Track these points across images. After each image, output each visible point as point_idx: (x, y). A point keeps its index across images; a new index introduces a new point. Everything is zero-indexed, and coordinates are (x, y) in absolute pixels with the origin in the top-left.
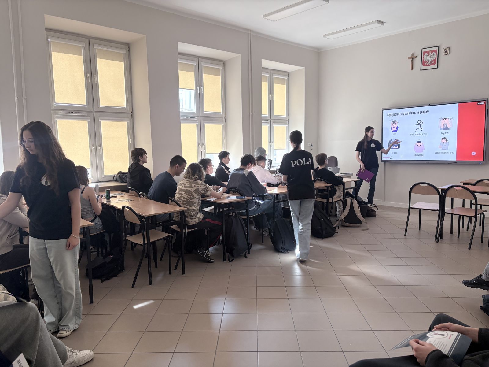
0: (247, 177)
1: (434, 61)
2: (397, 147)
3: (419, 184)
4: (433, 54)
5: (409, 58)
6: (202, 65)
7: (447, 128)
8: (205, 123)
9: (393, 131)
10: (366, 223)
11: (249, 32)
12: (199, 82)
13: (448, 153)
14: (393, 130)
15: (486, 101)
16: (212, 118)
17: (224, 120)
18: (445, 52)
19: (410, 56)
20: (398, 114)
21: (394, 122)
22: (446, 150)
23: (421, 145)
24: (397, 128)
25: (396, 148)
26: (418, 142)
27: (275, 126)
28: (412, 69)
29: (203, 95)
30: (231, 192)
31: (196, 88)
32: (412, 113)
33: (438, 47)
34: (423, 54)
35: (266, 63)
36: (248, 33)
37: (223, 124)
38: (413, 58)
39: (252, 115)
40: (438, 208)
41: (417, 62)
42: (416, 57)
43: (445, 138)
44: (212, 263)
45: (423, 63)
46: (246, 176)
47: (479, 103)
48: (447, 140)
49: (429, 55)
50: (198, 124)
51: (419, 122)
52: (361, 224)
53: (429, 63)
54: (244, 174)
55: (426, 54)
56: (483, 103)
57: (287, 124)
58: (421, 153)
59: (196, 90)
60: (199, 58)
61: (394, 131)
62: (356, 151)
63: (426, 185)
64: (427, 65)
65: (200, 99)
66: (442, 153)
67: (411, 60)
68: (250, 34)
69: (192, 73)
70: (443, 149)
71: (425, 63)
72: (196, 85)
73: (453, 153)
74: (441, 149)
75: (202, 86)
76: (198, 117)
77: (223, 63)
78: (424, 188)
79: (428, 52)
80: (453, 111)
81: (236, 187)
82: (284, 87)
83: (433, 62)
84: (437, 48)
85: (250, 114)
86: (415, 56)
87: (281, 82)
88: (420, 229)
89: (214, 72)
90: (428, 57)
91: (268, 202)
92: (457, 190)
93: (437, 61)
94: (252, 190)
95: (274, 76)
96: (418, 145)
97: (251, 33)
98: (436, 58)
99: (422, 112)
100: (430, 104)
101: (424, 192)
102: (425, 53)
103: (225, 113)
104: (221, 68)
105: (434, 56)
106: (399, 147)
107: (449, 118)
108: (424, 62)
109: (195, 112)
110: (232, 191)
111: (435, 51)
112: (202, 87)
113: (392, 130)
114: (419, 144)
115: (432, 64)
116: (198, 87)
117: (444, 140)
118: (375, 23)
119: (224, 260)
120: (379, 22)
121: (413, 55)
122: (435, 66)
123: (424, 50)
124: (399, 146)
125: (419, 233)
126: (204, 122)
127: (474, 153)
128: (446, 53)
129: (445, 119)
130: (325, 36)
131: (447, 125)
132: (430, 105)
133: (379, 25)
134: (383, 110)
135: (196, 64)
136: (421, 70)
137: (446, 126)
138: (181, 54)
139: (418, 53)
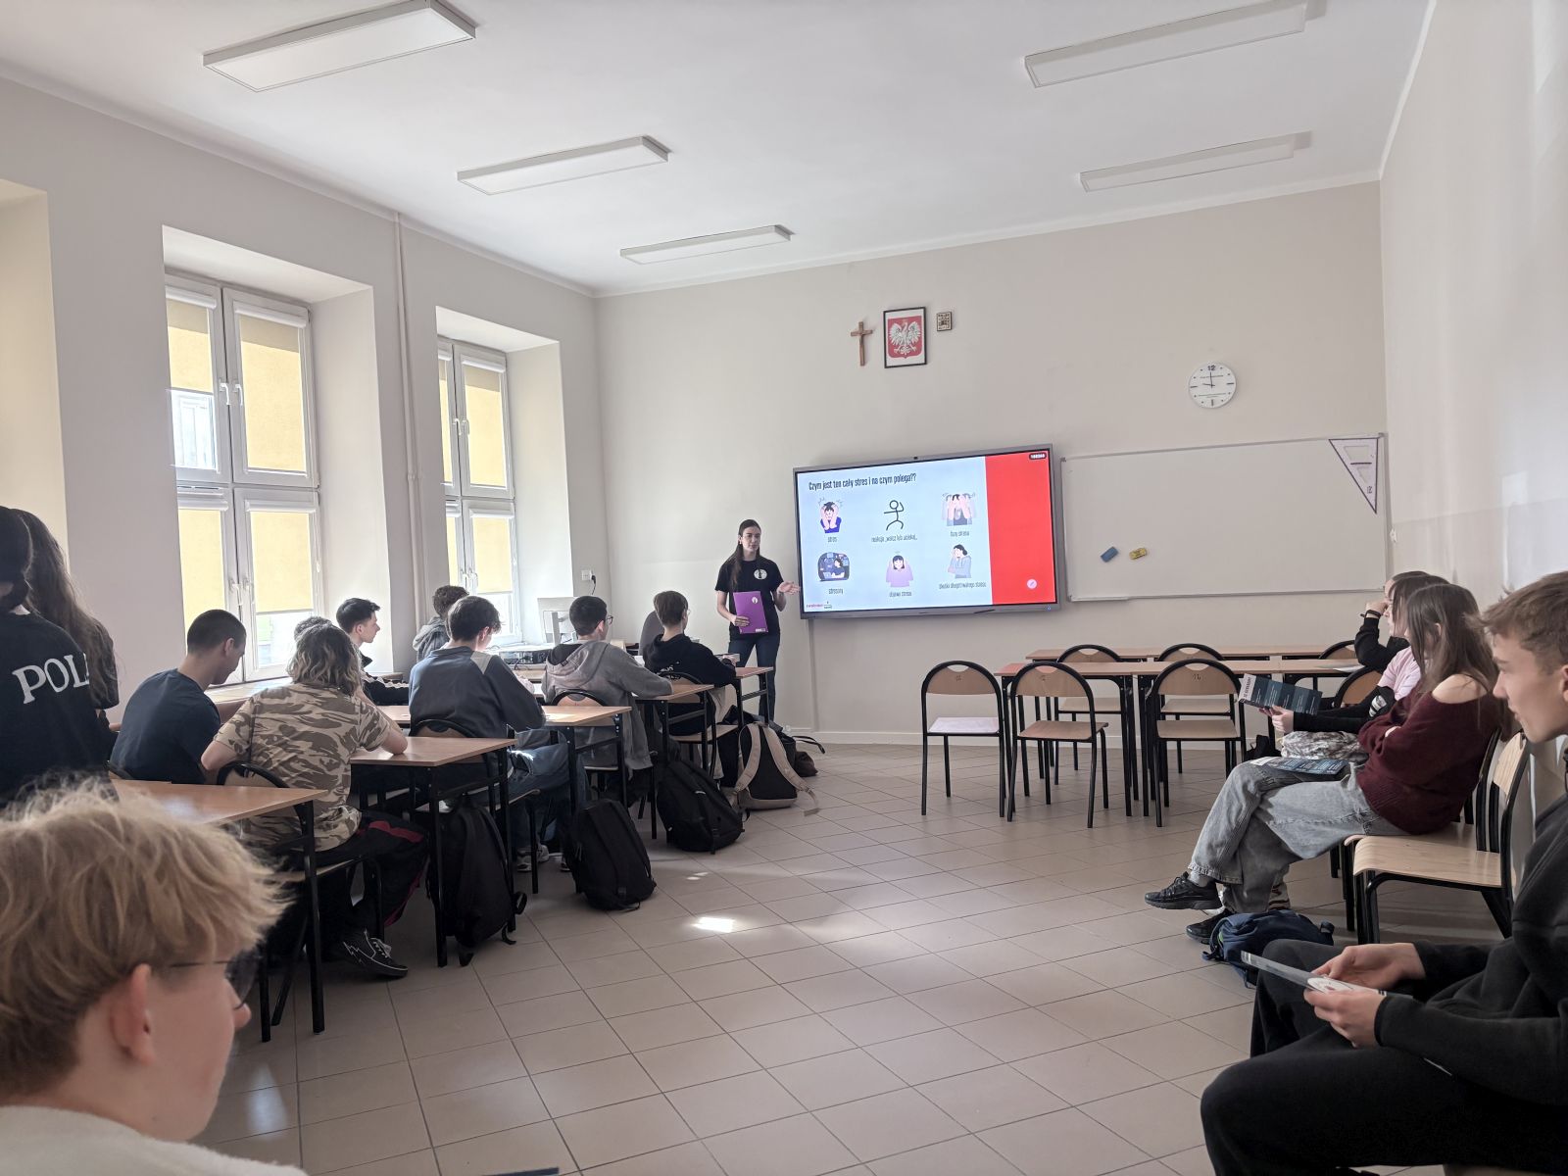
0: (485, 676)
1: (918, 344)
2: (842, 575)
3: (944, 666)
4: (913, 328)
5: (853, 334)
6: (238, 311)
7: (962, 521)
8: (252, 506)
9: (827, 532)
10: (811, 793)
11: (397, 220)
12: (227, 368)
13: (972, 585)
14: (827, 528)
15: (1048, 450)
16: (275, 490)
17: (315, 494)
18: (943, 323)
19: (856, 327)
20: (838, 484)
21: (829, 506)
22: (965, 577)
23: (903, 567)
24: (839, 521)
25: (838, 577)
26: (898, 558)
27: (477, 519)
28: (863, 363)
29: (241, 411)
30: (426, 729)
31: (218, 386)
32: (875, 481)
33: (924, 308)
34: (887, 325)
35: (451, 323)
36: (395, 223)
37: (313, 511)
38: (863, 334)
39: (416, 479)
40: (995, 729)
41: (875, 344)
42: (872, 332)
43: (959, 547)
44: (401, 977)
45: (891, 349)
46: (483, 670)
47: (1034, 456)
48: (965, 553)
49: (903, 328)
50: (225, 509)
51: (894, 505)
52: (796, 796)
53: (905, 351)
54: (474, 667)
55: (895, 326)
56: (1043, 456)
57: (512, 514)
58: (906, 589)
59: (219, 394)
60: (224, 288)
61: (830, 531)
62: (717, 589)
63: (965, 668)
64: (899, 355)
65: (230, 424)
66: (957, 586)
67: (858, 338)
68: (400, 225)
69: (204, 335)
70: (957, 577)
71: (896, 350)
72: (217, 379)
73: (982, 585)
74: (954, 575)
75: (238, 379)
76: (225, 485)
77: (306, 309)
78: (958, 676)
79: (899, 321)
80: (972, 477)
81: (451, 712)
82: (496, 398)
83: (914, 348)
84: (920, 313)
85: (410, 477)
86: (867, 328)
87: (487, 381)
88: (948, 794)
89: (280, 338)
90: (900, 334)
91: (549, 754)
92: (1043, 676)
93: (922, 346)
94: (502, 715)
95: (465, 362)
96: (895, 568)
97: (403, 224)
98: (920, 338)
99: (899, 479)
100: (916, 458)
101: (960, 687)
102: (892, 322)
103: (317, 475)
104: (301, 325)
105: (914, 334)
106: (847, 576)
107: (965, 495)
108: (892, 347)
109: (217, 469)
110: (430, 726)
111: (917, 319)
112: (238, 386)
113: (824, 526)
114: (898, 564)
115: (912, 353)
116: (224, 385)
117: (960, 552)
118: (769, 232)
119: (442, 963)
120: (782, 230)
121: (862, 325)
122: (920, 358)
123: (889, 316)
124: (846, 570)
125: (949, 803)
126: (248, 503)
127: (1032, 584)
128: (944, 327)
129: (958, 496)
130: (624, 252)
131: (962, 513)
132: (916, 460)
133: (778, 237)
134: (796, 474)
135: (213, 307)
136: (886, 367)
137: (959, 514)
138: (171, 270)
139: (875, 322)
